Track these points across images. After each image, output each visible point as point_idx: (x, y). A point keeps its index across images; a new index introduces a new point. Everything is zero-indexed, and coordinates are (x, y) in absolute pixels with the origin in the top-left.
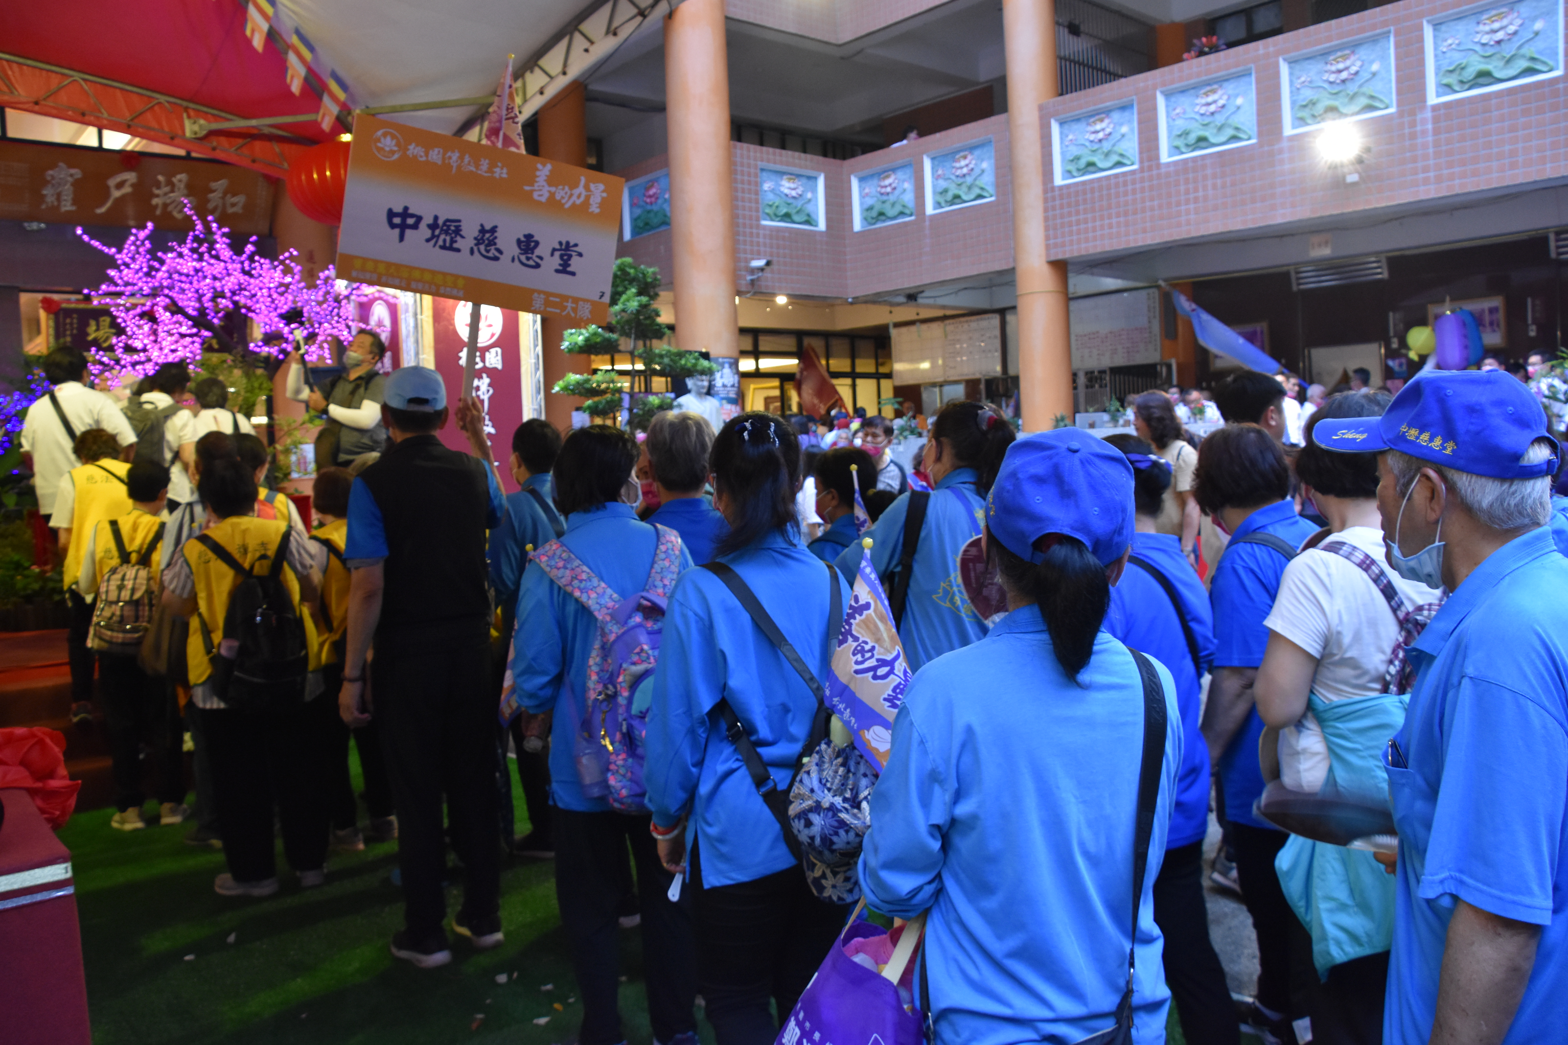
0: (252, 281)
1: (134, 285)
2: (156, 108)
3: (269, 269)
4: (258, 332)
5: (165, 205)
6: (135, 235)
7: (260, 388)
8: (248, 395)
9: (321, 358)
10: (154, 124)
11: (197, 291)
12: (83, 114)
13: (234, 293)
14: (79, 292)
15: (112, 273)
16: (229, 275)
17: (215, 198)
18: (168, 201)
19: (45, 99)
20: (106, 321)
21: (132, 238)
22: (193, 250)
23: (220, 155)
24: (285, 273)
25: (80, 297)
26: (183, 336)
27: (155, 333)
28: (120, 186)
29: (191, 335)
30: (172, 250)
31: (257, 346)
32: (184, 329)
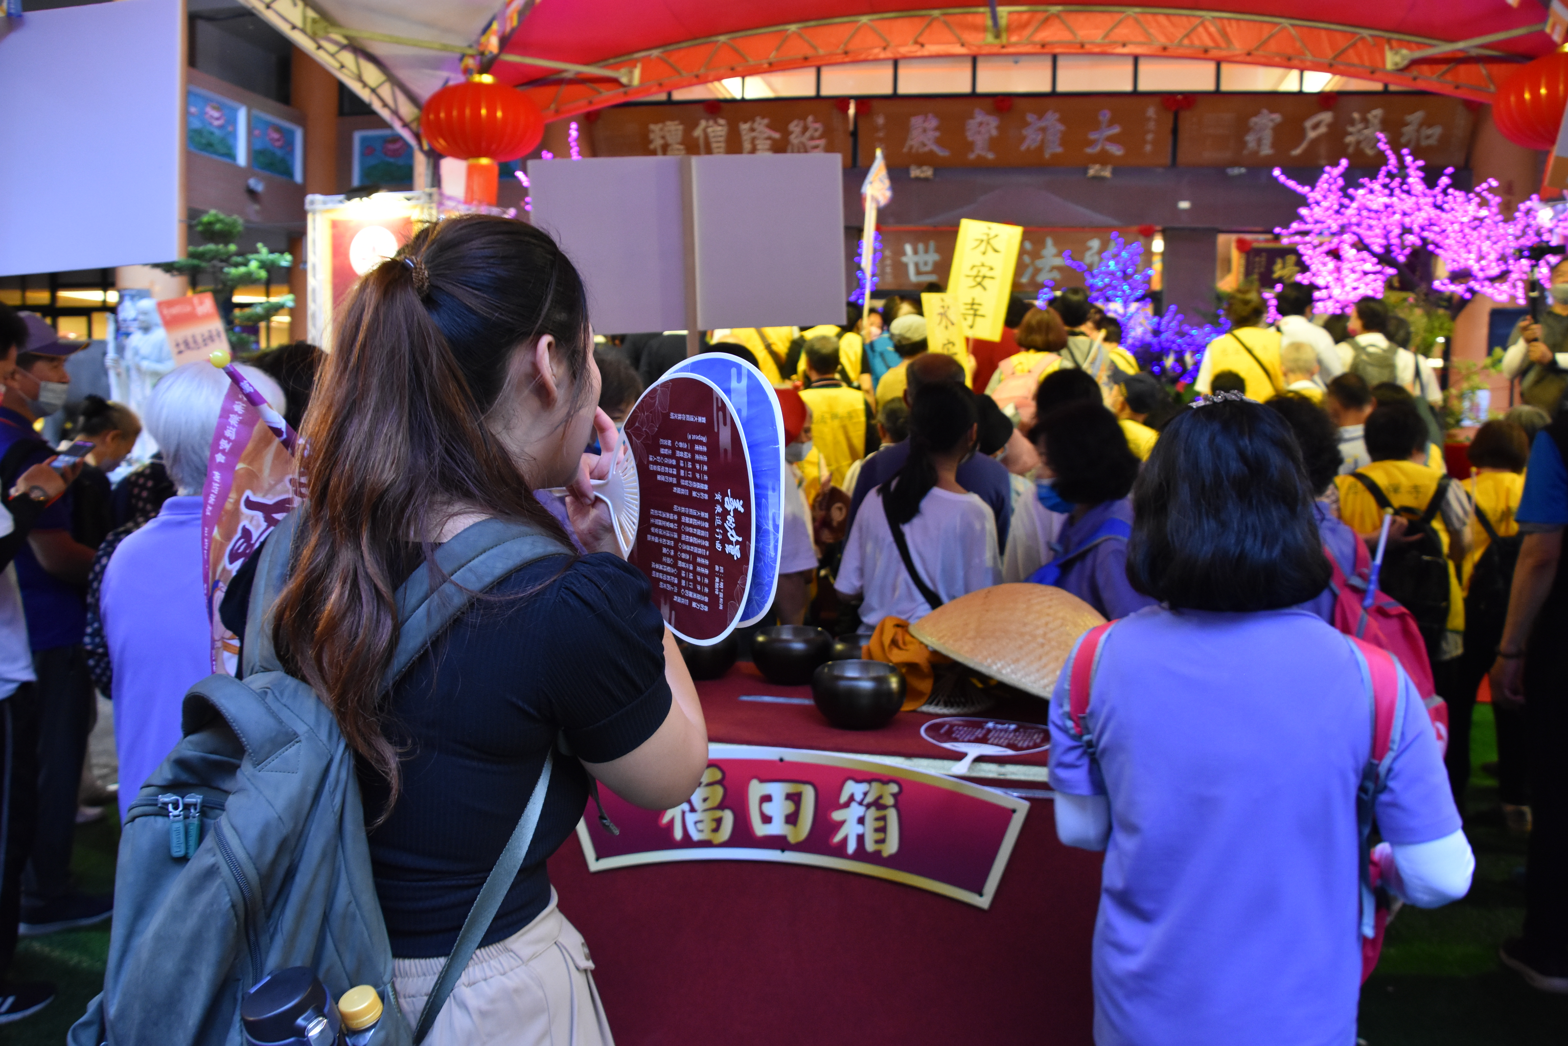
0: (1444, 215)
1: (1322, 222)
2: (1360, 45)
3: (1462, 203)
4: (1442, 270)
5: (1358, 143)
6: (1329, 173)
7: (1441, 328)
8: (1427, 335)
9: (1513, 298)
10: (1355, 60)
11: (1385, 227)
12: (1289, 59)
13: (1422, 229)
14: (1270, 232)
15: (1304, 211)
16: (1419, 210)
17: (1409, 131)
18: (1361, 138)
19: (1257, 49)
20: (1292, 259)
21: (1326, 176)
22: (1385, 186)
23: (1421, 85)
24: (1480, 205)
25: (1269, 236)
26: (1366, 273)
27: (1338, 270)
28: (1316, 127)
29: (1374, 273)
30: (1362, 186)
31: (1443, 284)
32: (1368, 267)
